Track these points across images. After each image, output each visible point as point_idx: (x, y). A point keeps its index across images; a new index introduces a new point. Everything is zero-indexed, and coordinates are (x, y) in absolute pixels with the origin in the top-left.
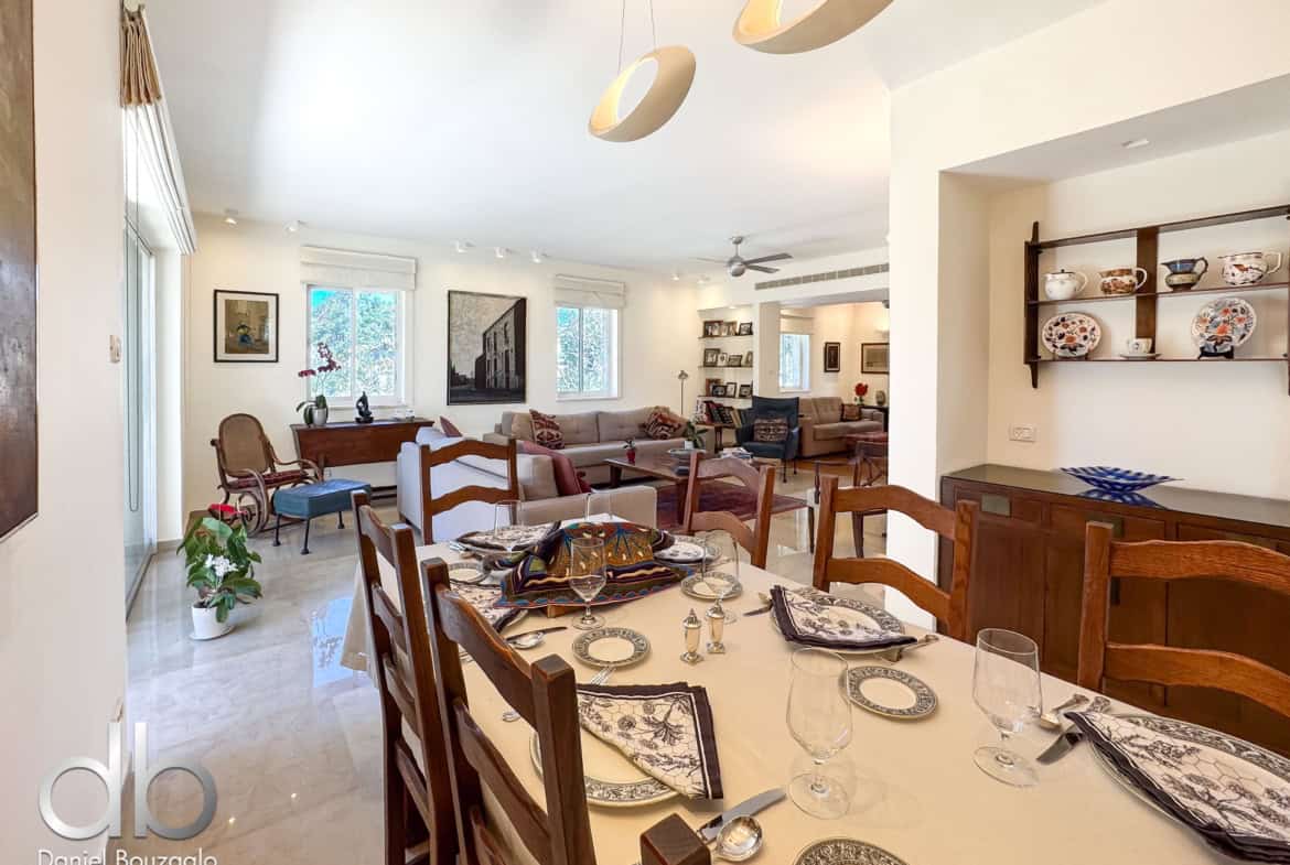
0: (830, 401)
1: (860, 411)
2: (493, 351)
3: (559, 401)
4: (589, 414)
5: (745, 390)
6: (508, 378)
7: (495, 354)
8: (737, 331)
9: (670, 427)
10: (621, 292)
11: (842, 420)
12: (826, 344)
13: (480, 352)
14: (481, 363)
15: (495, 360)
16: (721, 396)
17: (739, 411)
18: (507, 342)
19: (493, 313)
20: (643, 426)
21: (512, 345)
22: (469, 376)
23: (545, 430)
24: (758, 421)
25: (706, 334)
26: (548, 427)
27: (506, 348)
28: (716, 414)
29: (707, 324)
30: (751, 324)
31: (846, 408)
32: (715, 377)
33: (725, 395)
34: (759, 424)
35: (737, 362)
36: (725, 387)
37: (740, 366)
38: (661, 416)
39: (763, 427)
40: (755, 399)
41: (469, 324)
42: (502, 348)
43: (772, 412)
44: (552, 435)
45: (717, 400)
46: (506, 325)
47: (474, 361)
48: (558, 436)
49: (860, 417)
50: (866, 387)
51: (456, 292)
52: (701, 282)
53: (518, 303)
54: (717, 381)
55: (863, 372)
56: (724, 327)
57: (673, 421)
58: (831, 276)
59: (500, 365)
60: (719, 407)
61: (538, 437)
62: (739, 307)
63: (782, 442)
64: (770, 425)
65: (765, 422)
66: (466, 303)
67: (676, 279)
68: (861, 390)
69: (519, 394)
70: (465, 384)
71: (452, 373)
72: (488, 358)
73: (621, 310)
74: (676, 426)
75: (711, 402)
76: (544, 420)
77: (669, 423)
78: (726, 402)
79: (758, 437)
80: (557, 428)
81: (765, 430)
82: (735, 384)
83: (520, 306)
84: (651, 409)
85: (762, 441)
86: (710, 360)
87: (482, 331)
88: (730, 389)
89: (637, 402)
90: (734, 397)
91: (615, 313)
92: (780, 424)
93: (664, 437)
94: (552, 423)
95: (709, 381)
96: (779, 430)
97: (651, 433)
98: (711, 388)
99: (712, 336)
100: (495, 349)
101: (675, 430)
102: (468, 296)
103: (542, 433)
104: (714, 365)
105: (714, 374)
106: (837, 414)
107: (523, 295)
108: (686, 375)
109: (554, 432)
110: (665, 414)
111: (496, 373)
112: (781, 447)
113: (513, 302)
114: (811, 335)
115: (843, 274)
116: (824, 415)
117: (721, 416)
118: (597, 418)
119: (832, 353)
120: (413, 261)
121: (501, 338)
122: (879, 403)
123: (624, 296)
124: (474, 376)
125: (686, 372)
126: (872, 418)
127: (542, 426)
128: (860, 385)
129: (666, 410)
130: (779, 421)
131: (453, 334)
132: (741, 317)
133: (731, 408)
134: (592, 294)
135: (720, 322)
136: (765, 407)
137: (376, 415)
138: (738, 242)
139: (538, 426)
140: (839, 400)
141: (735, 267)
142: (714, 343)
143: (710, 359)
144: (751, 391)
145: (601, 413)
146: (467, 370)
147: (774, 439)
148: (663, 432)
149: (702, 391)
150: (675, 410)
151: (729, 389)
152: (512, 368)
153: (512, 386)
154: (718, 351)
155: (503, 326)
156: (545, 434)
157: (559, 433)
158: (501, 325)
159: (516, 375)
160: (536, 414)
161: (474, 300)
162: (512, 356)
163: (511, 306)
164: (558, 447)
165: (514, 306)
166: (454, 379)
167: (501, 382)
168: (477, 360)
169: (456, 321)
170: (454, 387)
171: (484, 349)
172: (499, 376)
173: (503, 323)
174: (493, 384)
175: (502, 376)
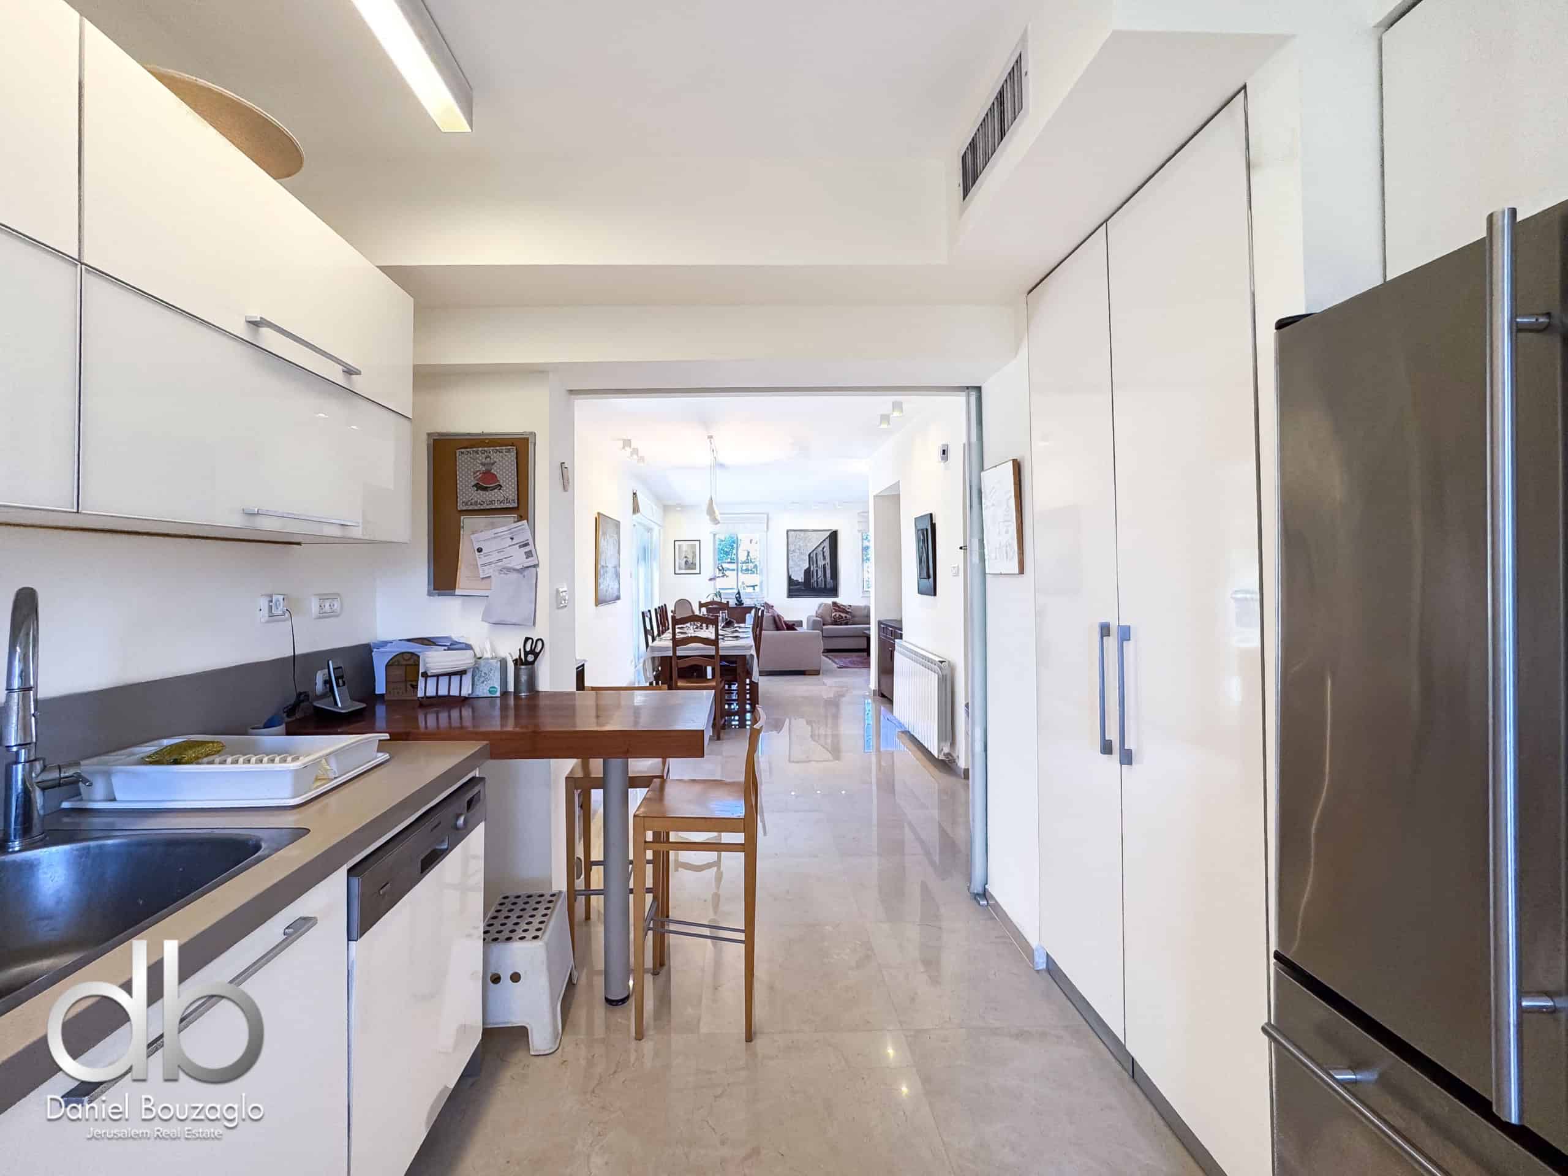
2: (815, 565)
3: (857, 598)
6: (825, 582)
7: (817, 566)
13: (807, 566)
14: (808, 572)
15: (817, 571)
18: (824, 558)
19: (815, 540)
21: (828, 560)
22: (800, 581)
23: (839, 614)
26: (839, 611)
27: (824, 563)
41: (800, 549)
42: (821, 563)
44: (842, 617)
46: (823, 548)
47: (803, 571)
48: (846, 617)
51: (792, 530)
53: (831, 534)
59: (821, 574)
61: (834, 617)
66: (798, 536)
69: (833, 591)
70: (797, 585)
71: (790, 578)
72: (812, 569)
76: (839, 607)
80: (847, 613)
83: (833, 537)
87: (808, 553)
94: (845, 609)
100: (817, 563)
102: (799, 532)
107: (834, 529)
109: (843, 615)
111: (817, 578)
113: (828, 533)
120: (766, 516)
121: (820, 557)
124: (803, 581)
127: (836, 611)
131: (790, 555)
137: (744, 601)
146: (799, 577)
152: (829, 575)
153: (828, 586)
155: (821, 549)
156: (837, 616)
157: (848, 616)
158: (820, 549)
159: (831, 579)
160: (834, 604)
161: (802, 534)
162: (828, 567)
163: (826, 537)
164: (846, 624)
165: (829, 536)
166: (791, 582)
167: (821, 585)
168: (805, 570)
169: (792, 548)
170: (791, 587)
171: (809, 564)
172: (819, 580)
173: (822, 546)
174: (816, 585)
175: (822, 580)
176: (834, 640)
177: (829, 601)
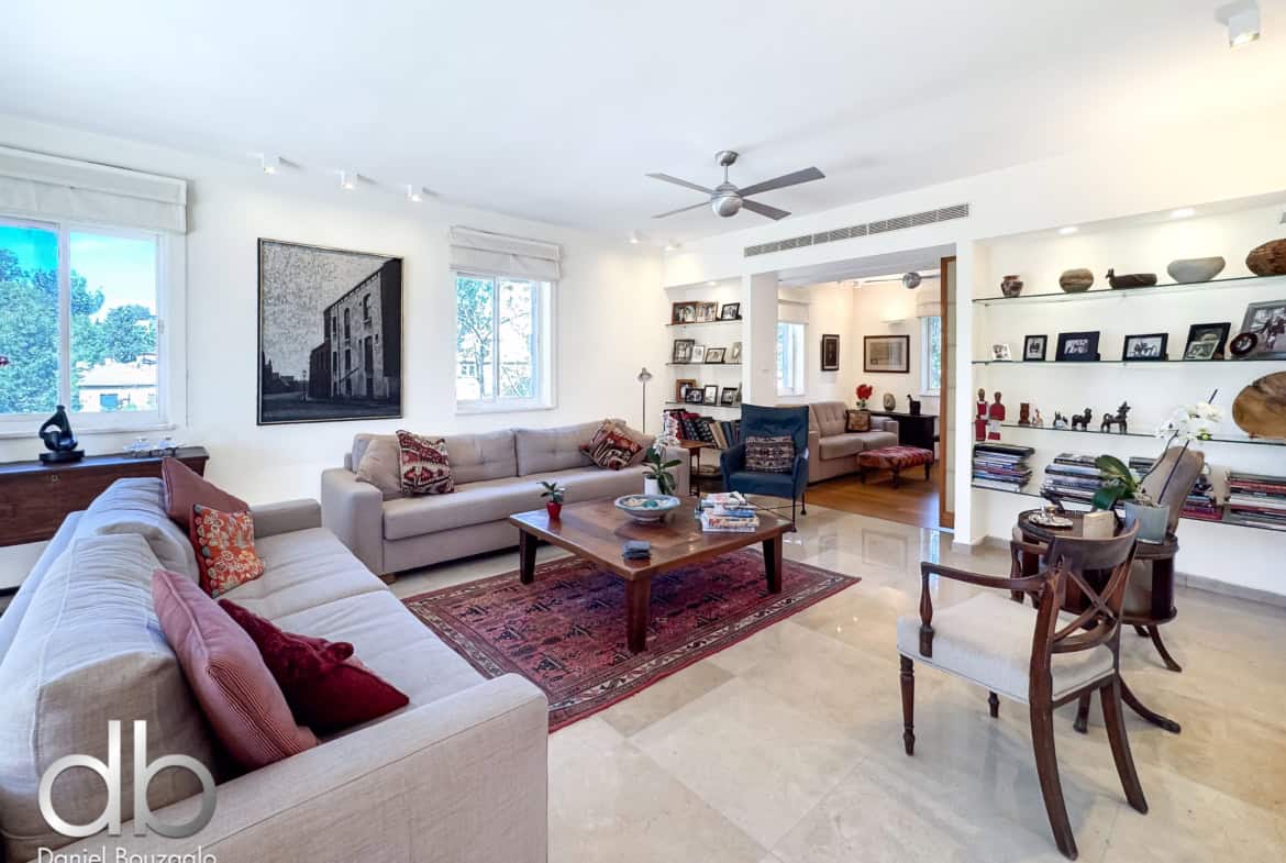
0: (832, 407)
1: (869, 420)
2: (343, 339)
3: (457, 415)
4: (504, 434)
5: (730, 393)
6: (370, 382)
7: (348, 343)
8: (719, 316)
9: (625, 450)
10: (556, 257)
11: (848, 431)
12: (824, 336)
13: (319, 340)
14: (321, 358)
15: (348, 352)
16: (696, 403)
17: (722, 424)
18: (368, 324)
19: (344, 279)
20: (585, 449)
21: (377, 329)
22: (298, 378)
23: (419, 466)
24: (751, 439)
25: (676, 320)
26: (423, 459)
27: (366, 335)
28: (691, 428)
29: (675, 305)
30: (738, 305)
31: (852, 415)
32: (688, 376)
33: (702, 402)
34: (752, 445)
35: (719, 359)
36: (703, 391)
37: (723, 362)
38: (612, 435)
39: (758, 449)
40: (745, 408)
41: (298, 294)
42: (359, 334)
43: (771, 427)
44: (431, 473)
45: (690, 409)
46: (366, 298)
47: (308, 354)
48: (440, 473)
49: (870, 427)
50: (871, 389)
51: (272, 242)
52: (669, 248)
53: (387, 264)
54: (691, 383)
55: (865, 371)
56: (700, 310)
57: (630, 442)
58: (858, 231)
59: (357, 360)
60: (695, 416)
61: (406, 476)
62: (721, 282)
63: (788, 472)
64: (767, 445)
65: (761, 440)
66: (292, 261)
67: (634, 241)
68: (864, 392)
69: (391, 404)
70: (288, 390)
71: (265, 372)
72: (334, 349)
73: (555, 282)
74: (633, 448)
75: (683, 410)
76: (418, 446)
77: (624, 444)
78: (704, 411)
79: (751, 463)
80: (441, 460)
81: (761, 452)
82: (717, 387)
83: (392, 271)
84: (597, 423)
85: (758, 471)
86: (681, 354)
87: (324, 308)
88: (710, 393)
89: (578, 413)
90: (714, 404)
91: (547, 287)
92: (783, 444)
93: (616, 466)
94: (434, 452)
95: (681, 383)
96: (781, 452)
97: (597, 460)
98: (683, 391)
99: (684, 321)
100: (348, 335)
101: (632, 454)
102: (293, 250)
103: (413, 470)
104: (686, 362)
105: (688, 374)
106: (840, 423)
107: (397, 254)
108: (649, 375)
109: (434, 468)
110: (618, 431)
111: (350, 373)
112: (788, 480)
113: (379, 264)
114: (806, 324)
115: (878, 228)
116: (826, 425)
117: (697, 429)
118: (515, 440)
119: (831, 347)
120: (183, 185)
121: (357, 319)
122: (886, 408)
123: (560, 263)
124: (307, 379)
125: (649, 371)
126: (885, 428)
127: (413, 458)
128: (862, 387)
129: (620, 424)
130: (779, 440)
131: (268, 310)
132: (723, 296)
133: (711, 420)
134: (511, 257)
135: (694, 304)
136: (762, 420)
138: (730, 160)
139: (407, 458)
140: (841, 405)
141: (724, 200)
142: (687, 332)
143: (681, 352)
144: (739, 398)
145: (520, 431)
146: (295, 366)
147: (774, 466)
148: (615, 458)
149: (671, 397)
150: (634, 424)
151: (707, 394)
152: (378, 365)
153: (377, 393)
154: (692, 342)
155: (361, 299)
156: (418, 472)
157: (444, 468)
158: (358, 298)
159: (385, 375)
160: (405, 439)
161: (307, 256)
162: (377, 346)
163: (376, 269)
164: (442, 491)
165: (381, 270)
166: (269, 382)
167: (359, 387)
168: (314, 351)
169: (274, 289)
170: (268, 397)
171: (327, 334)
172: (354, 377)
173: (361, 294)
174: (343, 390)
175: (361, 377)
176: (421, 544)
177: (386, 428)
